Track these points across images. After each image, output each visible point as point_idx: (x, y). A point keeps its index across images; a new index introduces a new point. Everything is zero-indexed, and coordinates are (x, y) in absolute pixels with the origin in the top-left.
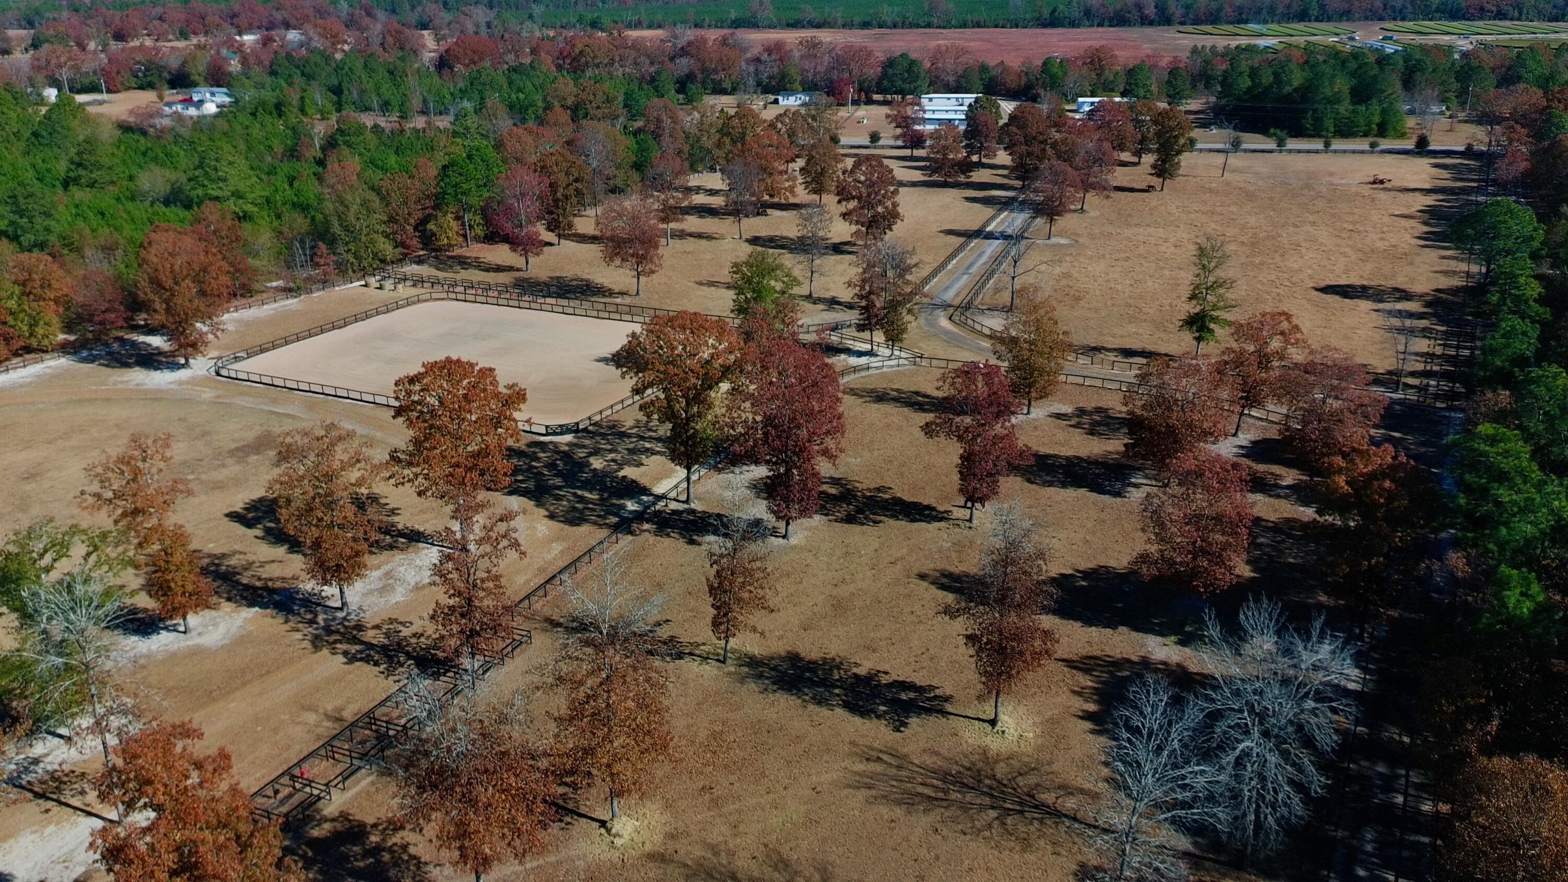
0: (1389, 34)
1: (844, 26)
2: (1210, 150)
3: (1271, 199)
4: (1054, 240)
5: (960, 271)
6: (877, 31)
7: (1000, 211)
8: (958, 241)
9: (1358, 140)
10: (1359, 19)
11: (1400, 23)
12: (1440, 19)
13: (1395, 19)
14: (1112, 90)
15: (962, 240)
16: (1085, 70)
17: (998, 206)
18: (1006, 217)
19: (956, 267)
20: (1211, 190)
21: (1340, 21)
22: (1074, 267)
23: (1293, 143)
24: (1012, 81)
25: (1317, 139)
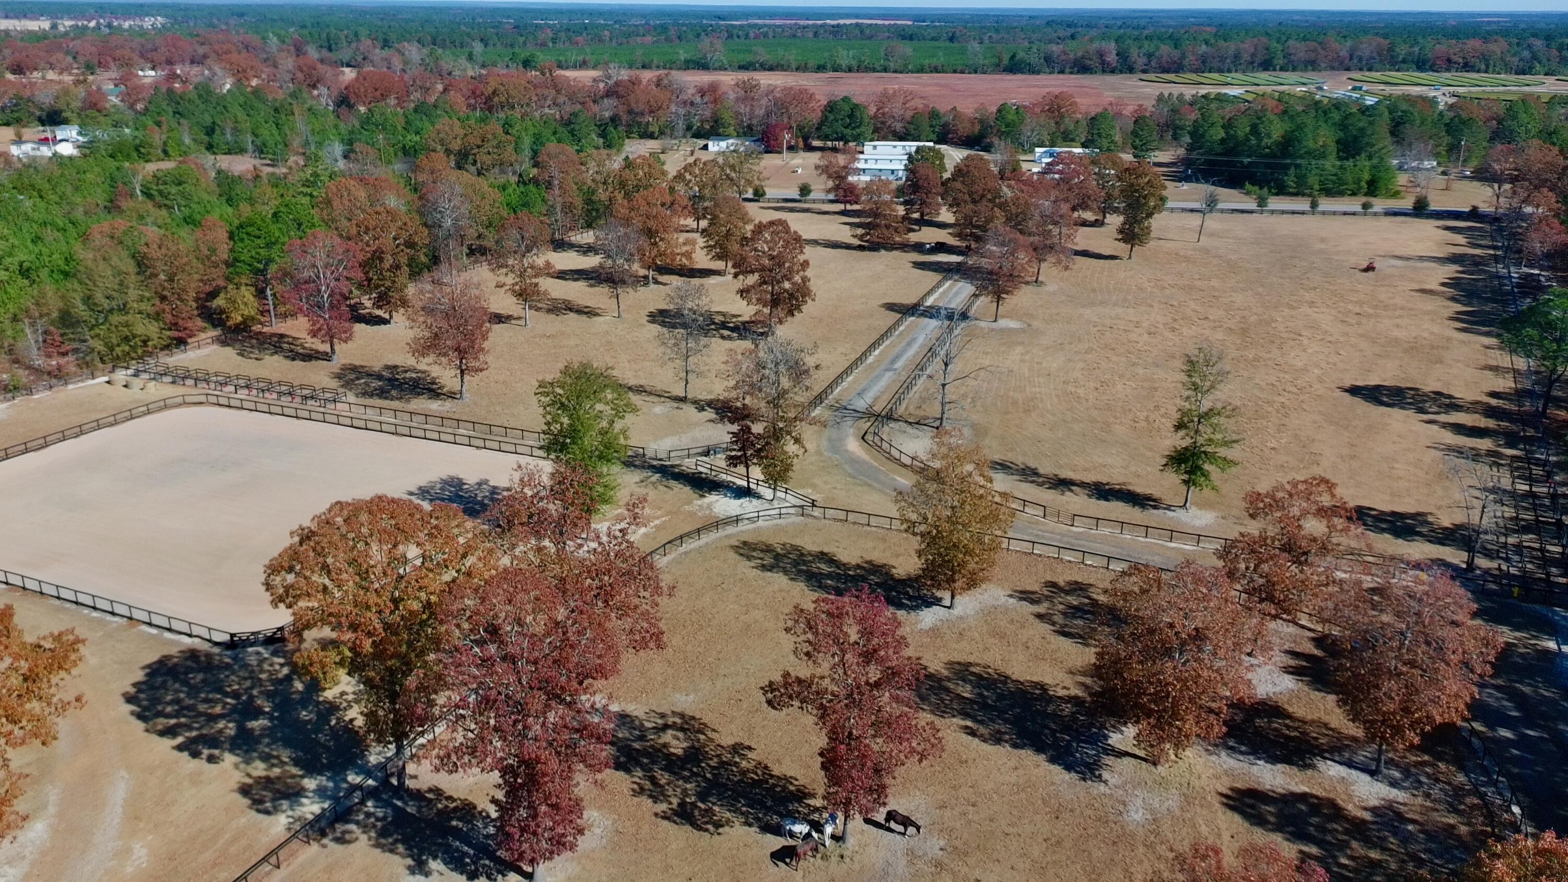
0: (1358, 84)
1: (797, 69)
2: (1184, 210)
3: (1258, 271)
4: (1003, 323)
5: (882, 367)
6: (831, 74)
7: (945, 279)
9: (1346, 199)
10: (1325, 69)
11: (1367, 74)
12: (1407, 70)
13: (1361, 69)
14: (1073, 140)
16: (1043, 119)
17: (940, 275)
18: (948, 289)
19: (878, 360)
20: (1187, 259)
21: (1306, 70)
23: (1275, 203)
24: (964, 129)
25: (1300, 198)
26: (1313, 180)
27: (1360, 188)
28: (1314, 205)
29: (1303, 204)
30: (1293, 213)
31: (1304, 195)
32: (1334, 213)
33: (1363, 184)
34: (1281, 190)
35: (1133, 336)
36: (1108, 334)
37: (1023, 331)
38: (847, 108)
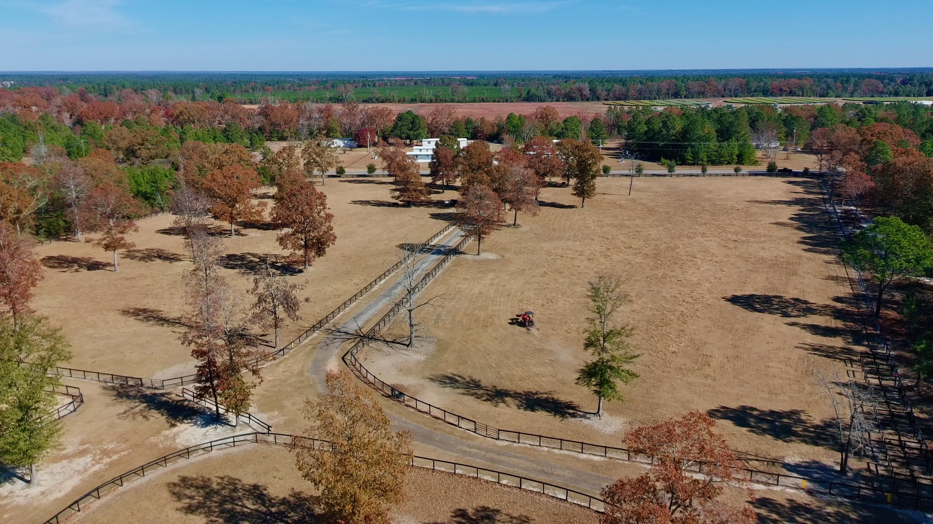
2: (621, 175)
3: (667, 213)
9: (724, 166)
10: (710, 97)
16: (536, 123)
20: (622, 207)
23: (679, 170)
24: (487, 130)
25: (696, 167)
26: (703, 155)
27: (733, 159)
28: (704, 170)
29: (697, 170)
30: (691, 175)
31: (698, 164)
32: (717, 175)
33: (735, 157)
34: (683, 162)
35: (576, 262)
36: (559, 262)
37: (497, 261)
38: (410, 118)
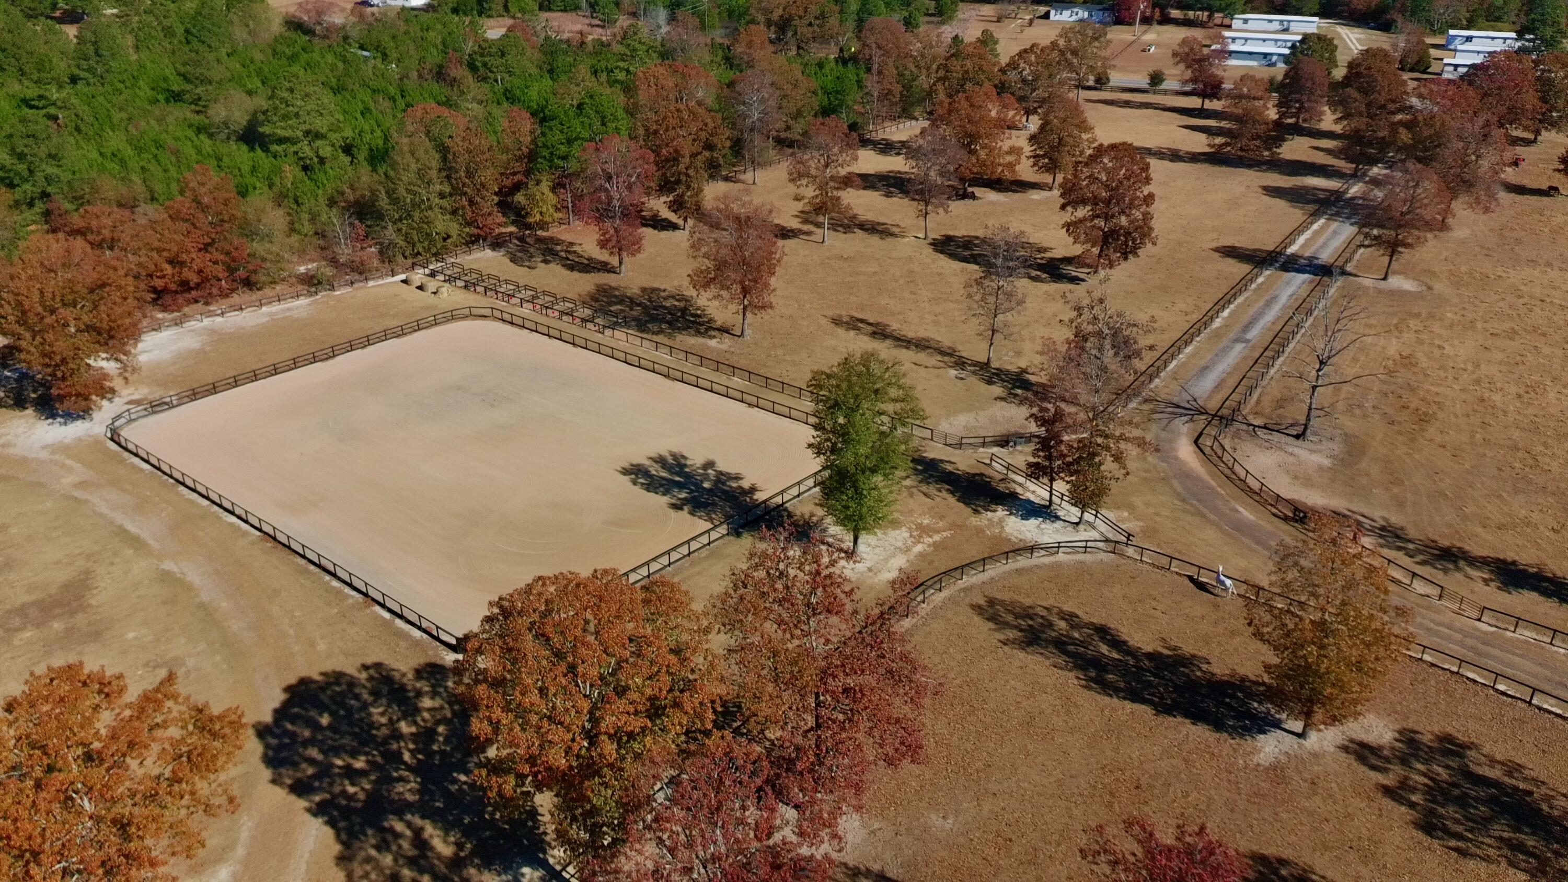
4: (1396, 282)
7: (1315, 215)
8: (1239, 269)
15: (1245, 268)
17: (1312, 207)
18: (1322, 228)
22: (1420, 342)
